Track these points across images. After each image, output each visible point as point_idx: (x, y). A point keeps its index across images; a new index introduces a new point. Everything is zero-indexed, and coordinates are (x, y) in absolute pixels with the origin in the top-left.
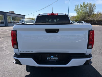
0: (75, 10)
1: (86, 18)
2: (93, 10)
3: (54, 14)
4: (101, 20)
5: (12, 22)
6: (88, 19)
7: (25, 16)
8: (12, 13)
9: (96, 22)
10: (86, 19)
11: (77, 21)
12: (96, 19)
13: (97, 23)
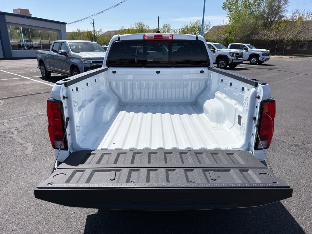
0: (225, 6)
1: (258, 34)
2: (279, 8)
3: (161, 36)
4: (302, 39)
5: (23, 45)
6: (265, 35)
7: (65, 24)
8: (24, 15)
9: (287, 46)
10: (256, 37)
11: (230, 44)
12: (289, 36)
13: (289, 48)
